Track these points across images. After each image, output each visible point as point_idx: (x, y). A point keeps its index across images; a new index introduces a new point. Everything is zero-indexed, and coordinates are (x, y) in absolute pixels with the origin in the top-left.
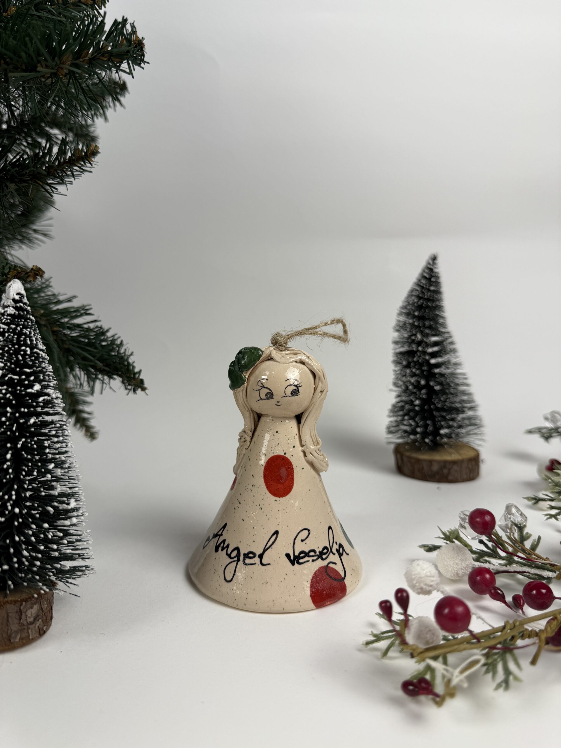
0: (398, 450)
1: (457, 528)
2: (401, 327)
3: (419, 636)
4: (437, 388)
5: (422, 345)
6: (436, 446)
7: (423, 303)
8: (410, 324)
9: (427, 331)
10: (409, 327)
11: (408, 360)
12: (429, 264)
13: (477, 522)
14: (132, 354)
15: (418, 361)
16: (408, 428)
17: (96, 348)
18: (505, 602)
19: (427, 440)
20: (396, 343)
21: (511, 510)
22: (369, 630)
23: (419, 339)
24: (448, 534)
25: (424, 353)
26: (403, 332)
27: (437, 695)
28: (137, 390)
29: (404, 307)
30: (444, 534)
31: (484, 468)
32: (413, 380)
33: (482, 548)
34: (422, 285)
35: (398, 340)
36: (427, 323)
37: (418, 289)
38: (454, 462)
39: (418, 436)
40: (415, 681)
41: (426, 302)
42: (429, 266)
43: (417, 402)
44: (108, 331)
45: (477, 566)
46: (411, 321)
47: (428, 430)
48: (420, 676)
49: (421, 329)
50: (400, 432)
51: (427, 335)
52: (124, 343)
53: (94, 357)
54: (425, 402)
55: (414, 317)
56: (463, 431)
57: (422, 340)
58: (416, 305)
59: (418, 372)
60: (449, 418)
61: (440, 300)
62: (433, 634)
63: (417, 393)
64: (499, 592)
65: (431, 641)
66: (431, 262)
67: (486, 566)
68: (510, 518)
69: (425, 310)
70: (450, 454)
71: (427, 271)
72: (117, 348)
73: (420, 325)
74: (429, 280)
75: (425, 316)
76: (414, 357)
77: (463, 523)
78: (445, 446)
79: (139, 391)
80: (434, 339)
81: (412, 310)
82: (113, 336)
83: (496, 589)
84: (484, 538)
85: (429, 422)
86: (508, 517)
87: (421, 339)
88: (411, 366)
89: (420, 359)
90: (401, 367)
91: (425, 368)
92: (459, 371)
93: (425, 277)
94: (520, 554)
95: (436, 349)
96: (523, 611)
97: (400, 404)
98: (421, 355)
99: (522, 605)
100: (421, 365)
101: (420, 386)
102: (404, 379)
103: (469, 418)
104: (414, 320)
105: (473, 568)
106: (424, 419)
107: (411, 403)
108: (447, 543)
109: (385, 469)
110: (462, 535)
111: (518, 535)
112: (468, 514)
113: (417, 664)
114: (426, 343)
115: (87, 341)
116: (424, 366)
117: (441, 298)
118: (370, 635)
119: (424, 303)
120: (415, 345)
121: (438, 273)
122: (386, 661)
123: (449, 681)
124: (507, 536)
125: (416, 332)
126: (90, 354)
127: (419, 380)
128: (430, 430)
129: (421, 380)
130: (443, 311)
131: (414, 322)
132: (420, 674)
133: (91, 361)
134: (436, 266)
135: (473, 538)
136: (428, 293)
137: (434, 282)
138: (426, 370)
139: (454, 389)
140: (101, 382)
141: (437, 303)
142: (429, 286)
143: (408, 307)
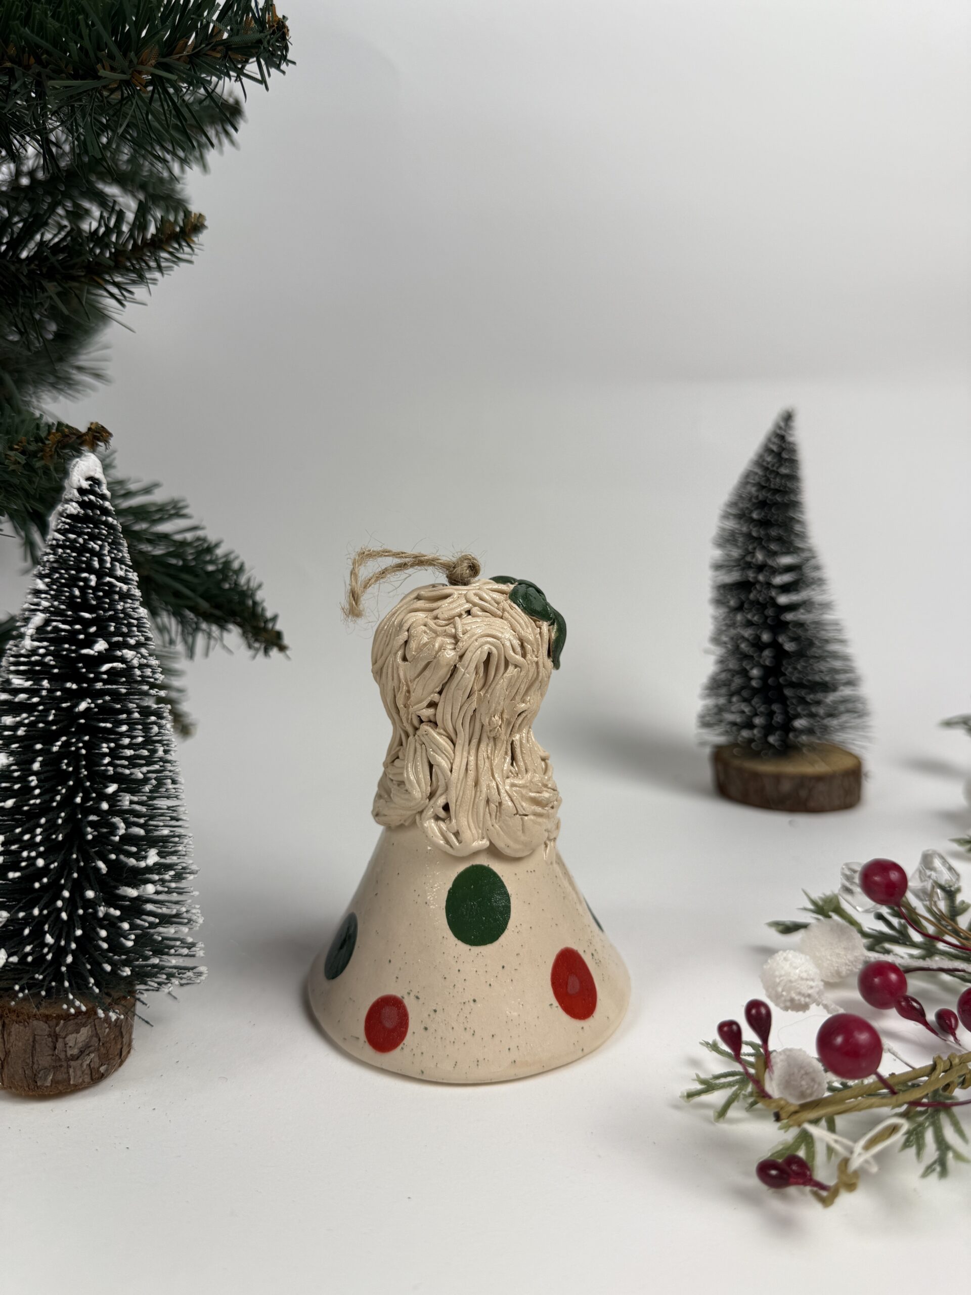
0: (719, 756)
1: (836, 892)
2: (727, 539)
3: (788, 1083)
4: (789, 646)
5: (765, 572)
6: (787, 750)
7: (767, 497)
8: (742, 534)
9: (773, 547)
10: (741, 539)
11: (740, 598)
12: (780, 428)
13: (876, 883)
14: (260, 586)
15: (758, 599)
16: (738, 718)
17: (197, 576)
18: (925, 1024)
19: (771, 739)
20: (718, 567)
21: (932, 862)
22: (692, 1073)
23: (759, 563)
24: (820, 903)
25: (769, 585)
26: (730, 549)
27: (822, 1187)
28: (271, 649)
29: (733, 504)
30: (814, 903)
31: (871, 788)
32: (747, 633)
33: (882, 927)
34: (765, 464)
35: (720, 563)
36: (774, 532)
37: (760, 472)
38: (820, 778)
39: (755, 731)
40: (780, 1161)
41: (772, 495)
42: (778, 431)
43: (755, 672)
44: (217, 545)
45: (873, 960)
46: (745, 529)
47: (773, 722)
48: (788, 1153)
49: (764, 543)
50: (723, 724)
51: (774, 554)
52: (247, 566)
53: (193, 591)
54: (769, 672)
55: (752, 520)
56: (834, 722)
57: (764, 562)
58: (754, 500)
59: (756, 618)
60: (811, 699)
61: (795, 491)
62: (813, 1080)
63: (755, 655)
64: (915, 1004)
65: (809, 1091)
66: (782, 424)
67: (889, 958)
68: (929, 877)
69: (770, 509)
70: (812, 763)
71: (775, 440)
72: (235, 577)
73: (762, 536)
74: (778, 455)
75: (770, 521)
76: (750, 592)
77: (848, 884)
78: (805, 750)
79: (274, 652)
80: (786, 560)
81: (747, 508)
82: (226, 555)
83: (908, 999)
84: (885, 911)
85: (776, 707)
86: (925, 874)
87: (762, 561)
88: (744, 609)
89: (760, 596)
90: (726, 610)
91: (770, 612)
92: (828, 617)
93: (770, 451)
94: (948, 938)
95: (786, 578)
96: (956, 1039)
97: (723, 676)
98: (763, 589)
99: (953, 1026)
100: (762, 607)
101: (760, 643)
102: (733, 632)
103: (845, 701)
104: (751, 527)
105: (866, 962)
106: (768, 701)
107: (744, 673)
108: (818, 919)
109: (693, 789)
110: (845, 906)
111: (946, 906)
112: (859, 868)
113: (782, 1131)
114: (772, 567)
115: (181, 563)
116: (766, 608)
117: (798, 488)
118: (694, 1080)
119: (770, 497)
120: (753, 570)
121: (794, 444)
122: (723, 1126)
123: (846, 1162)
124: (926, 906)
125: (753, 548)
126: (188, 587)
127: (758, 632)
128: (778, 723)
129: (761, 633)
130: (802, 512)
131: (751, 530)
132: (787, 1148)
133: (188, 598)
134: (790, 432)
135: (867, 911)
136: (775, 478)
137: (786, 459)
138: (771, 616)
139: (819, 648)
140: (206, 636)
141: (792, 497)
142: (778, 468)
143: (741, 505)
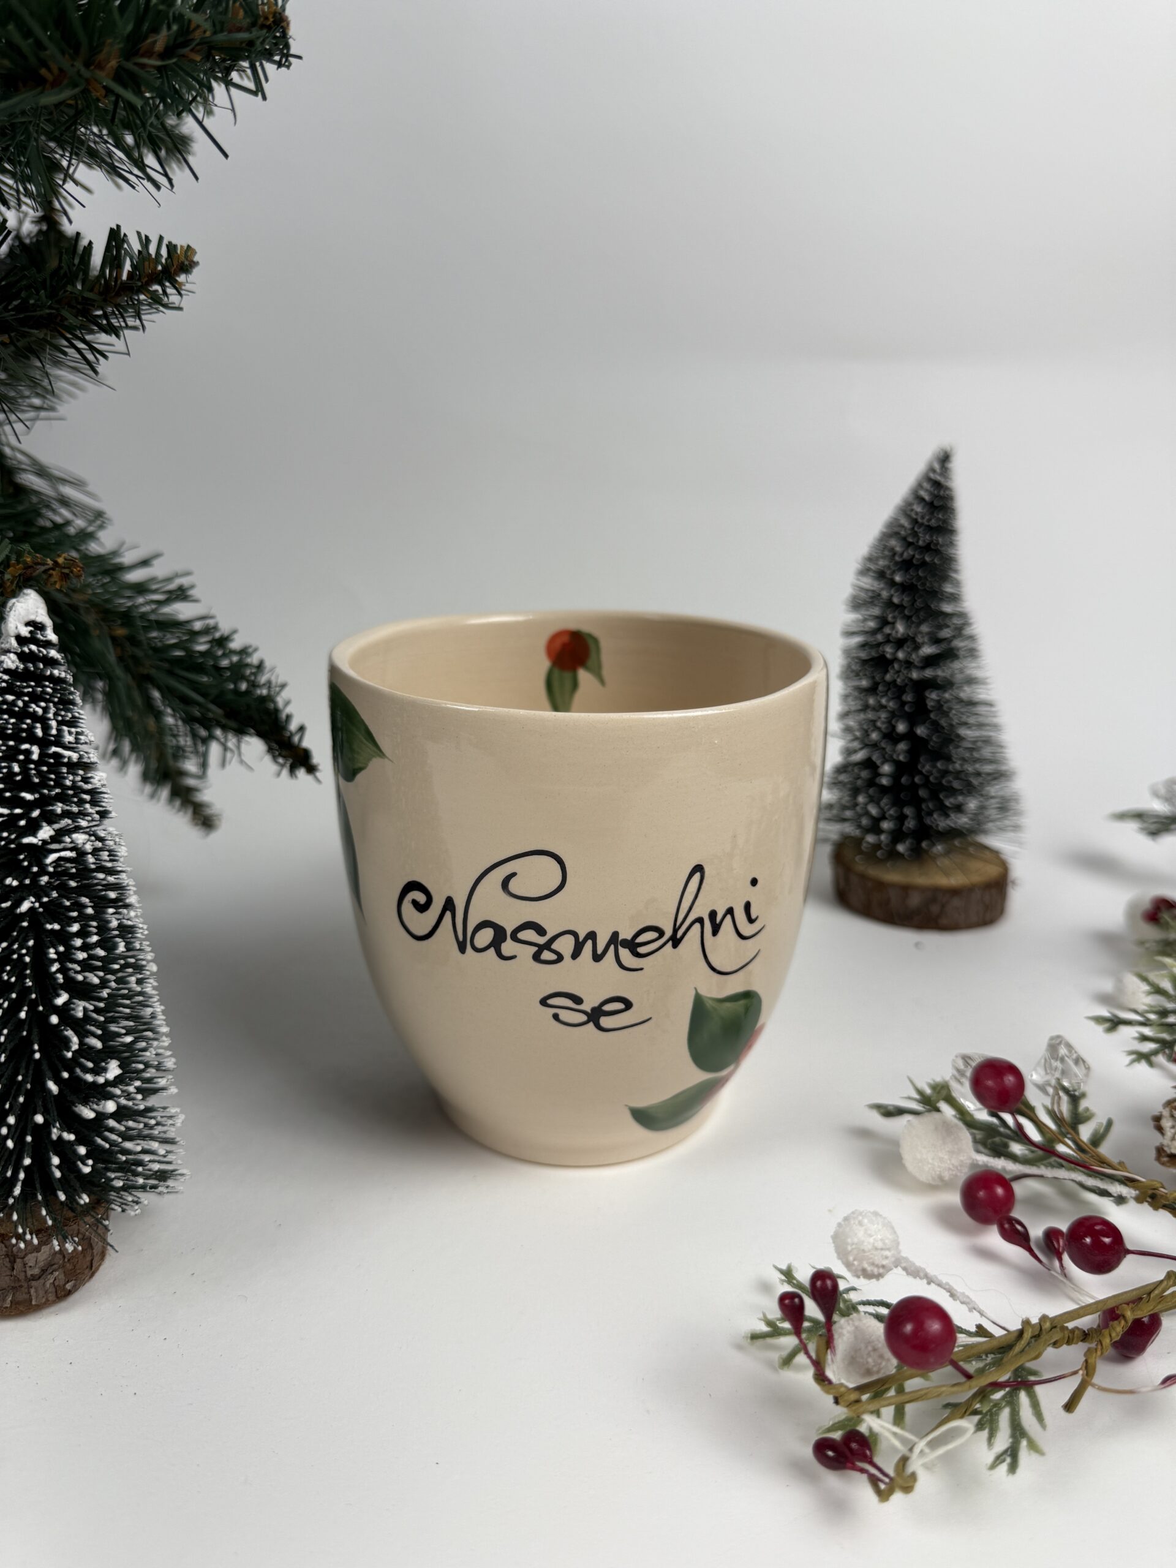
0: (840, 854)
1: (947, 1081)
2: (862, 601)
5: (905, 648)
6: (919, 860)
7: (913, 556)
8: (883, 597)
10: (880, 602)
11: (873, 678)
12: (933, 470)
13: (986, 1084)
14: (283, 686)
15: (895, 681)
18: (1028, 1248)
19: (901, 848)
23: (899, 636)
24: (926, 1091)
25: (909, 664)
26: (864, 615)
28: (299, 768)
29: (872, 558)
30: (918, 1091)
32: (880, 720)
34: (912, 514)
35: (855, 628)
37: (905, 522)
38: (955, 892)
39: (883, 837)
41: (921, 553)
42: (932, 475)
43: (886, 768)
44: (231, 636)
45: (979, 1165)
46: (884, 592)
47: (904, 828)
49: (906, 612)
52: (268, 662)
54: (900, 769)
55: (892, 583)
57: (906, 636)
58: (897, 558)
59: (891, 703)
60: (951, 803)
61: (950, 547)
63: (887, 748)
66: (937, 466)
69: (917, 571)
70: (947, 874)
71: (926, 485)
72: (253, 676)
73: (905, 604)
74: (930, 504)
75: (916, 586)
76: (886, 672)
78: (939, 862)
79: (302, 772)
81: (888, 567)
82: (243, 648)
83: (1013, 1221)
85: (908, 811)
87: (903, 634)
88: (878, 692)
89: (898, 676)
90: (857, 689)
91: (908, 697)
93: (921, 500)
95: (934, 650)
98: (902, 670)
100: (900, 691)
101: (894, 735)
102: (862, 716)
104: (892, 592)
105: (973, 1168)
106: (898, 803)
107: (873, 767)
112: (974, 1063)
114: (914, 642)
116: (904, 692)
117: (952, 542)
119: (917, 556)
120: (891, 645)
121: (951, 489)
125: (894, 617)
127: (893, 721)
128: (909, 828)
129: (897, 721)
130: (956, 571)
131: (893, 595)
134: (947, 476)
136: (924, 532)
137: (941, 509)
138: (910, 702)
140: (221, 746)
141: (945, 555)
142: (929, 519)
143: (882, 563)
